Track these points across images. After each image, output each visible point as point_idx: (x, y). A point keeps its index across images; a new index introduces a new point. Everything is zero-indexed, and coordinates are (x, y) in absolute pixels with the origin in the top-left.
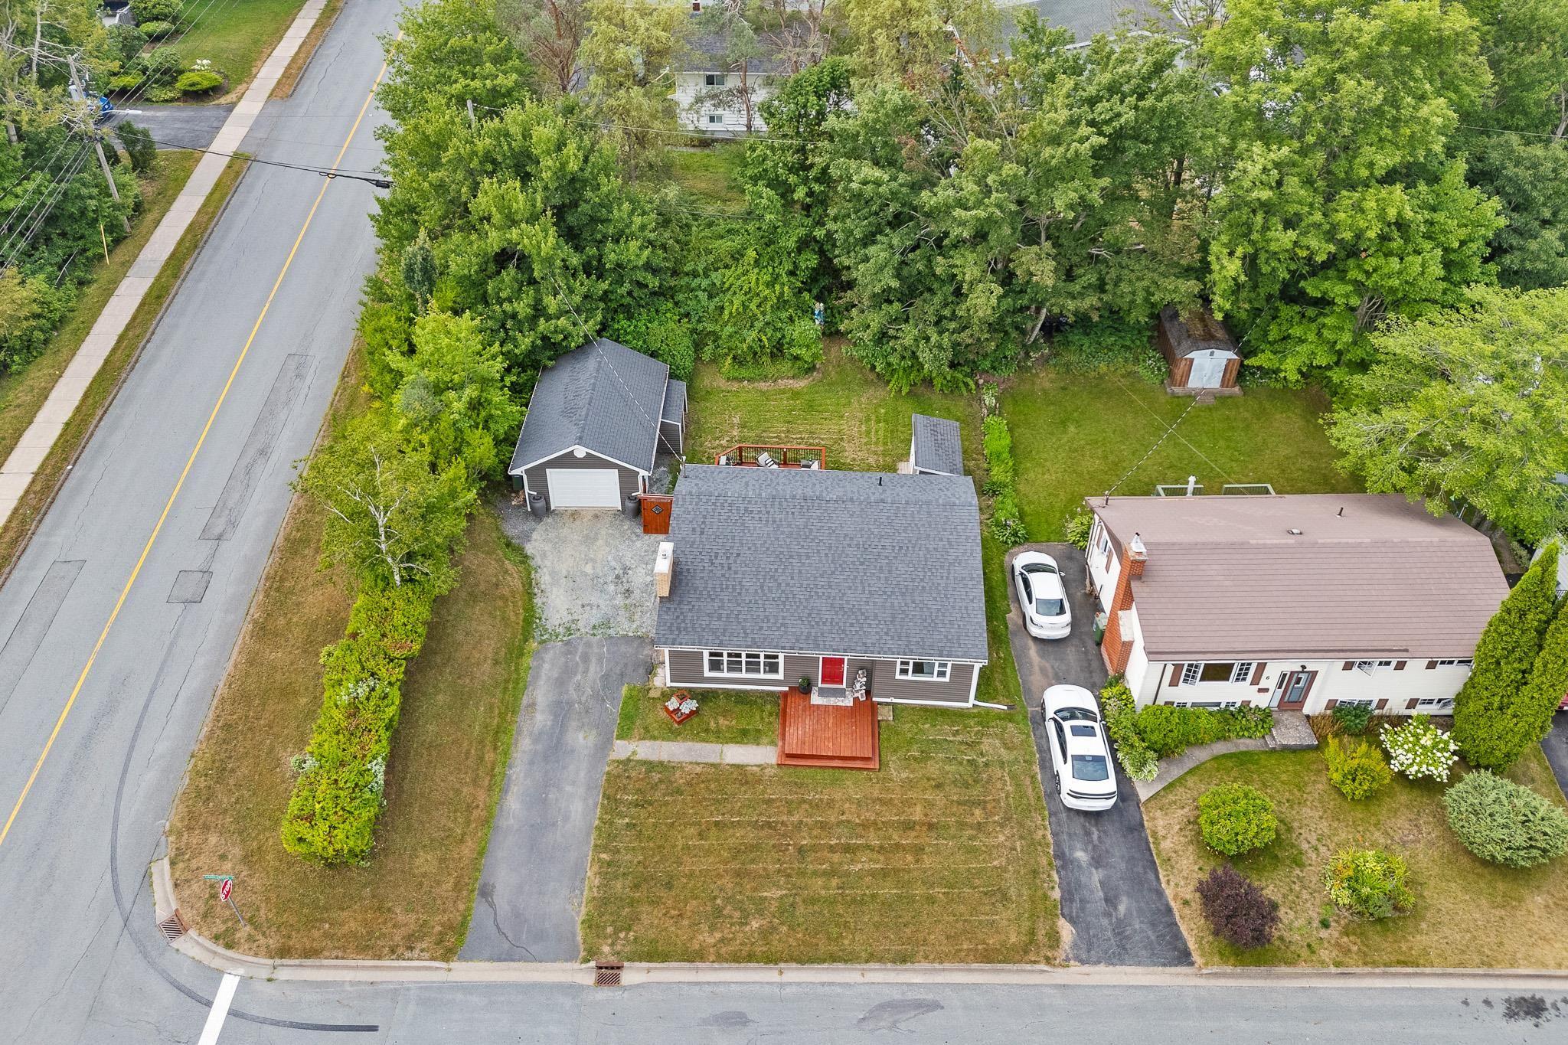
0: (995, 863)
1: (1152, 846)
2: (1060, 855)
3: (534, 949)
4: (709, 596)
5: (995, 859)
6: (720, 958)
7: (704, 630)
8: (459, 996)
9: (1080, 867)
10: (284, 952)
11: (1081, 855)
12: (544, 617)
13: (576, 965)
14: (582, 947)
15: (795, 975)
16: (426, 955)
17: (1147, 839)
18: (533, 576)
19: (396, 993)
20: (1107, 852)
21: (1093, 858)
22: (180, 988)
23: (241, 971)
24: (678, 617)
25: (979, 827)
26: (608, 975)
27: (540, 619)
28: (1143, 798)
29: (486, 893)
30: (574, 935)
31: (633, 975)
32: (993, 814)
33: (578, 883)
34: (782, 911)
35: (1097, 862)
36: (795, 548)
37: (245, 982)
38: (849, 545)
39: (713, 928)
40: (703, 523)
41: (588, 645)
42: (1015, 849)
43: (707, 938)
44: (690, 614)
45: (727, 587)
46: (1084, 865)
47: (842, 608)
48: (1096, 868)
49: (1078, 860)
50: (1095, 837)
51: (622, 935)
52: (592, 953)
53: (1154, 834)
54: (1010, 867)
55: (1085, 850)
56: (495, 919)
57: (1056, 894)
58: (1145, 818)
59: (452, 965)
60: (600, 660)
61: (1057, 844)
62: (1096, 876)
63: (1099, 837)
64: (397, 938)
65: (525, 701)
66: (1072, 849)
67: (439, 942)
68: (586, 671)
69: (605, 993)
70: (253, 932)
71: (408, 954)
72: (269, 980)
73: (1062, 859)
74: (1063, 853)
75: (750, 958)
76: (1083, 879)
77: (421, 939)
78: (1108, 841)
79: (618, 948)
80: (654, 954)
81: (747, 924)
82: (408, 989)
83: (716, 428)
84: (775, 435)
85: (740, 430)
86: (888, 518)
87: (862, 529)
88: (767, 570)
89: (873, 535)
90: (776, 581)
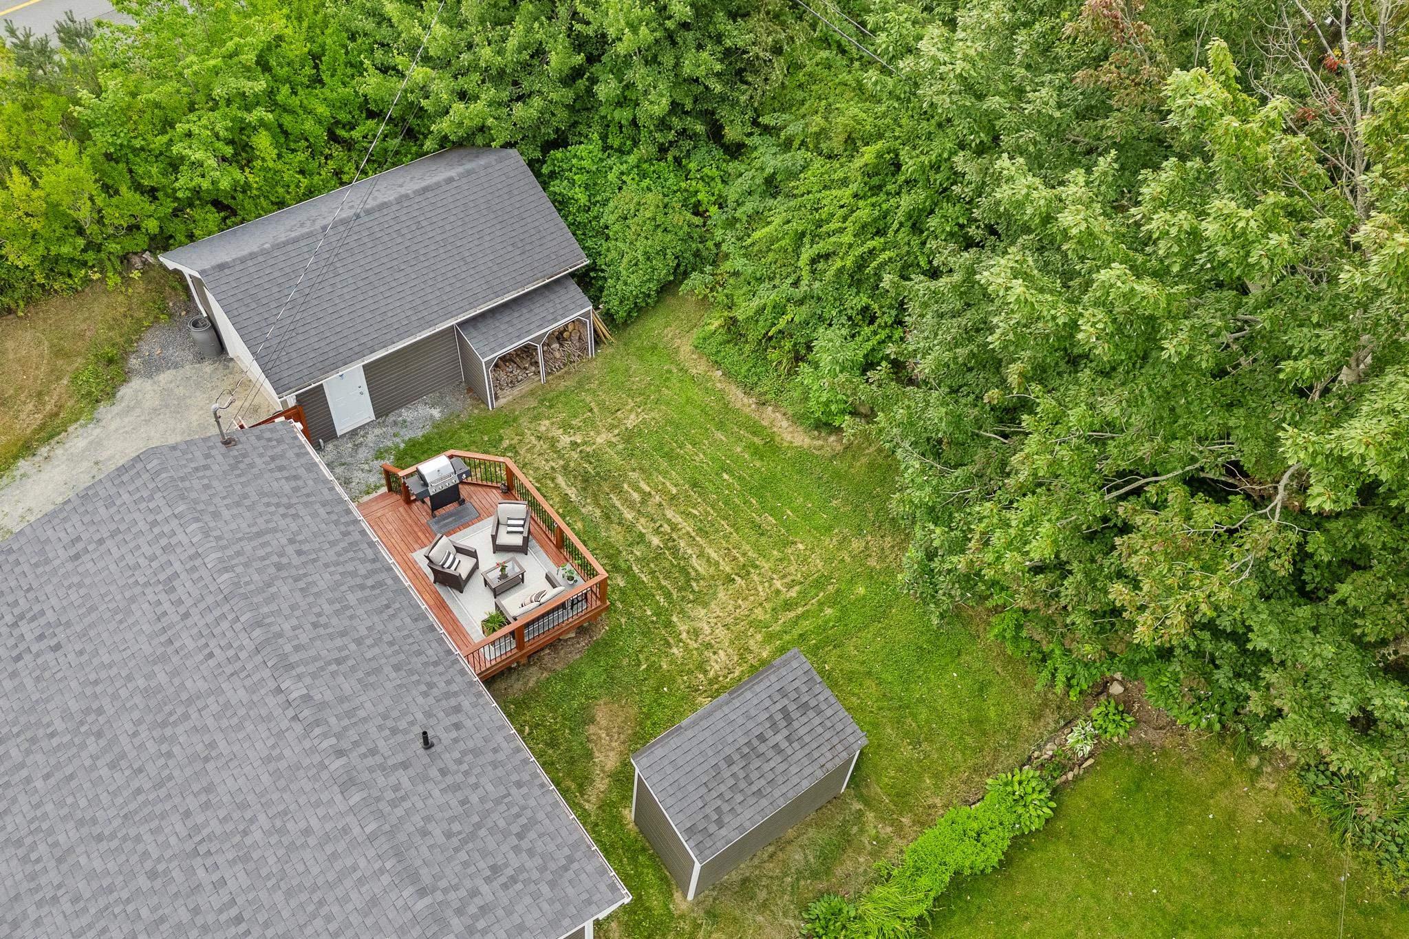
83: (591, 410)
84: (647, 489)
85: (614, 440)
86: (307, 832)
87: (243, 806)
88: (45, 720)
89: (238, 838)
90: (28, 752)
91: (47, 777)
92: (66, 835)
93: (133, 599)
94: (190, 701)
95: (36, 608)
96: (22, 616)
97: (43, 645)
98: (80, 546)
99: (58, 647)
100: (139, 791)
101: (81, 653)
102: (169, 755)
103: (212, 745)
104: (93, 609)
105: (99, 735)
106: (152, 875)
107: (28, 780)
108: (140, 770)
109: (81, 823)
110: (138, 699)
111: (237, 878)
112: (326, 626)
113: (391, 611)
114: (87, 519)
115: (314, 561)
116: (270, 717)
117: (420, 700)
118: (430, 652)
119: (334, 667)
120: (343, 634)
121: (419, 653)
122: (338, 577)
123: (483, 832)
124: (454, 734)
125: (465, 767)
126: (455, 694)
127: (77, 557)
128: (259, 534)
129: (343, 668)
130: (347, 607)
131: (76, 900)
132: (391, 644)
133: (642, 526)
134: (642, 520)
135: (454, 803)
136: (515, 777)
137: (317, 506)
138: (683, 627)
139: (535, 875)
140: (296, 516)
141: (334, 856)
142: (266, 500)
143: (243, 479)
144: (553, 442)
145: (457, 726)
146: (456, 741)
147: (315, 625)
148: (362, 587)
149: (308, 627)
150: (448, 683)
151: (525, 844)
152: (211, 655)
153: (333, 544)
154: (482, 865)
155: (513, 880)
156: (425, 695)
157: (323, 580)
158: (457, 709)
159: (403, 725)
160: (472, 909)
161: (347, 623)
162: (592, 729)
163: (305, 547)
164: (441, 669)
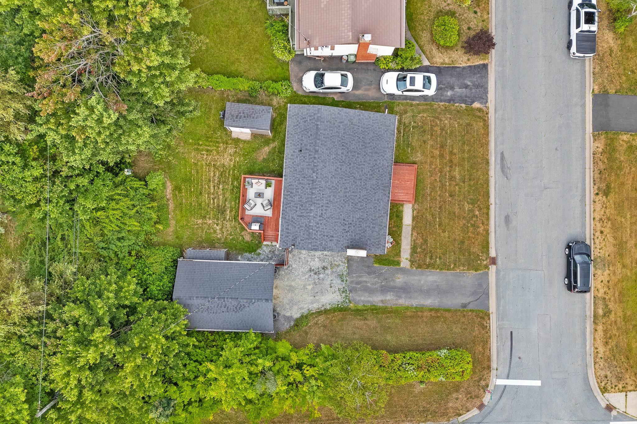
0: (456, 125)
1: (446, 66)
2: (449, 101)
3: (484, 287)
4: (364, 232)
5: (455, 125)
6: (488, 225)
7: (379, 234)
8: (501, 308)
9: (454, 95)
10: (489, 367)
11: (449, 93)
12: (337, 303)
13: (490, 272)
14: (484, 271)
15: (492, 200)
16: (488, 321)
17: (444, 67)
18: (315, 311)
19: (500, 328)
20: (448, 83)
21: (450, 89)
22: (501, 397)
23: (494, 379)
24: (373, 245)
25: (442, 129)
26: (494, 261)
27: (338, 305)
28: (429, 64)
29: (464, 306)
30: (480, 274)
31: (493, 254)
32: (436, 123)
33: (461, 275)
34: (472, 204)
35: (452, 88)
36: (341, 194)
37: (497, 377)
38: (341, 169)
39: (478, 227)
40: (327, 236)
41: (352, 282)
42: (450, 117)
43: (481, 230)
44: (372, 240)
45: (359, 224)
46: (453, 93)
47: (372, 175)
48: (454, 89)
49: (451, 95)
50: (443, 86)
51: (481, 258)
52: (487, 267)
53: (442, 63)
54: (458, 121)
55: (447, 91)
56: (475, 301)
57: (463, 105)
58: (436, 65)
59: (490, 312)
60: (360, 277)
61: (445, 101)
62: (457, 90)
63: (443, 85)
64: (483, 332)
65: (381, 305)
66: (447, 96)
67: (483, 318)
68: (366, 282)
69: (499, 262)
70: (483, 380)
71: (488, 327)
72: (497, 369)
73: (451, 100)
74: (448, 100)
75: (488, 214)
76: (458, 94)
77: (483, 325)
78: (444, 82)
79: (485, 259)
80: (486, 247)
81: (477, 216)
82: (499, 325)
83: (206, 232)
84: (212, 201)
85: (208, 219)
86: (327, 149)
87: (333, 162)
88: (352, 207)
89: (336, 158)
90: (357, 203)
91: (357, 196)
92: (358, 183)
93: (328, 218)
94: (330, 189)
95: (343, 231)
96: (346, 232)
97: (346, 223)
98: (331, 238)
99: (344, 220)
100: (345, 180)
101: (341, 215)
102: (338, 182)
103: (331, 178)
104: (335, 222)
105: (346, 196)
106: (350, 164)
107: (359, 198)
108: (343, 183)
109: (356, 183)
110: (337, 197)
111: (340, 152)
112: (302, 187)
113: (290, 184)
114: (327, 244)
115: (295, 204)
116: (321, 174)
117: (296, 161)
118: (289, 170)
119: (306, 177)
120: (300, 183)
121: (291, 171)
122: (294, 198)
123: (303, 129)
124: (295, 151)
125: (298, 143)
126: (290, 159)
127: (332, 237)
128: (301, 216)
129: (304, 175)
130: (296, 189)
131: (362, 171)
132: (294, 176)
133: (220, 192)
134: (219, 194)
135: (304, 137)
136: (291, 136)
137: (287, 218)
138: (232, 163)
139: (300, 117)
140: (292, 218)
141: (325, 142)
142: (295, 225)
143: (296, 233)
144: (221, 229)
145: (294, 152)
146: (296, 149)
147: (304, 188)
148: (291, 193)
149: (305, 188)
150: (290, 162)
151: (298, 123)
152: (323, 194)
153: (290, 207)
154: (306, 124)
155: (303, 118)
156: (295, 162)
157: (297, 198)
158: (292, 155)
159: (302, 158)
160: (312, 117)
161: (298, 186)
162: (265, 157)
163: (295, 208)
164: (289, 166)
